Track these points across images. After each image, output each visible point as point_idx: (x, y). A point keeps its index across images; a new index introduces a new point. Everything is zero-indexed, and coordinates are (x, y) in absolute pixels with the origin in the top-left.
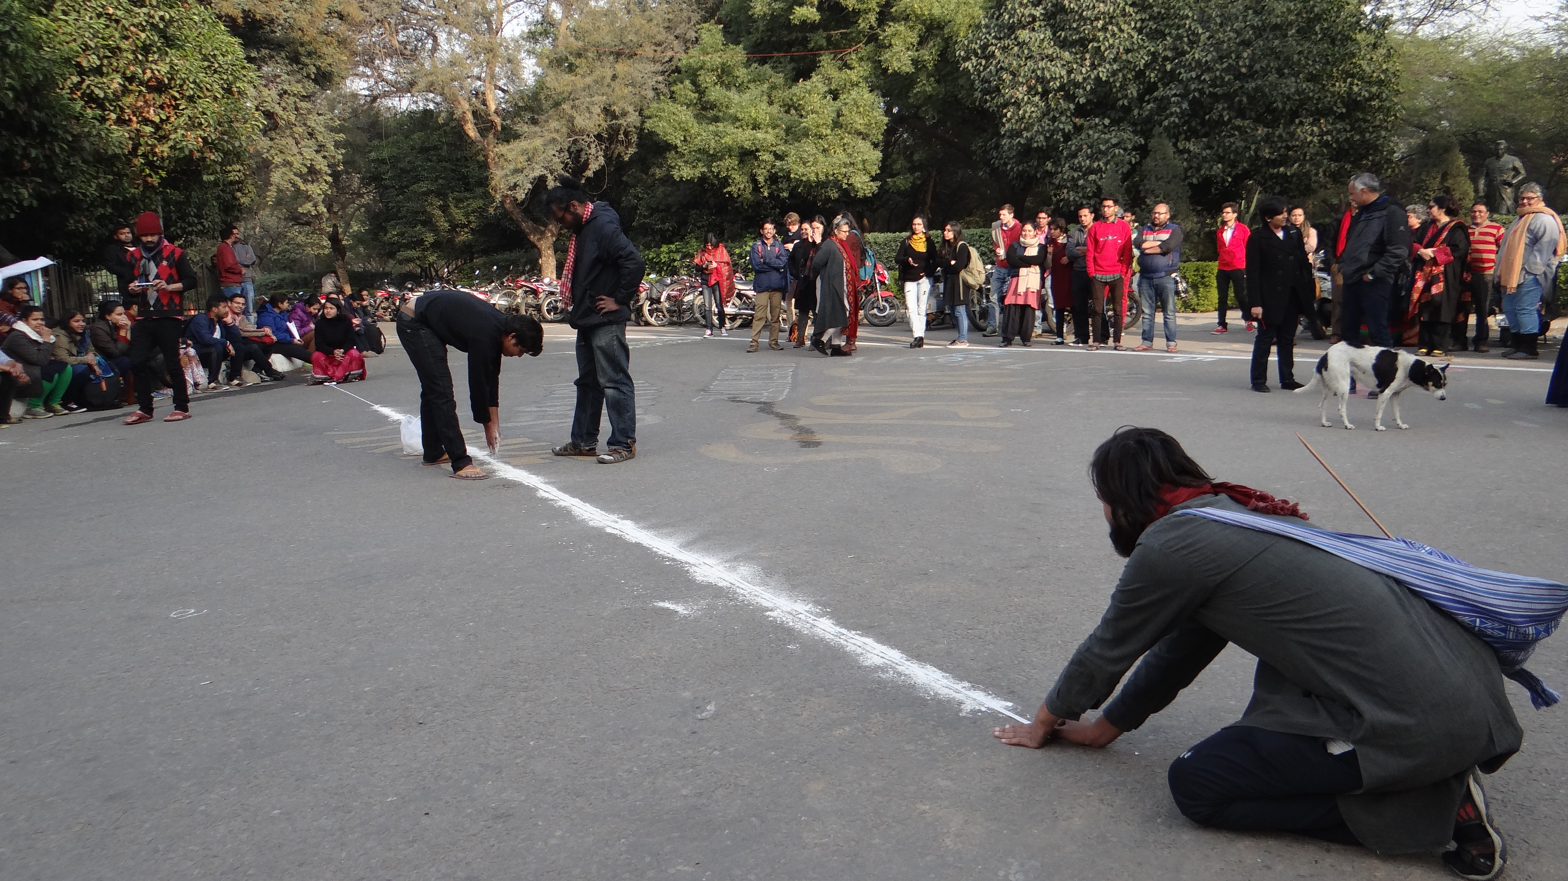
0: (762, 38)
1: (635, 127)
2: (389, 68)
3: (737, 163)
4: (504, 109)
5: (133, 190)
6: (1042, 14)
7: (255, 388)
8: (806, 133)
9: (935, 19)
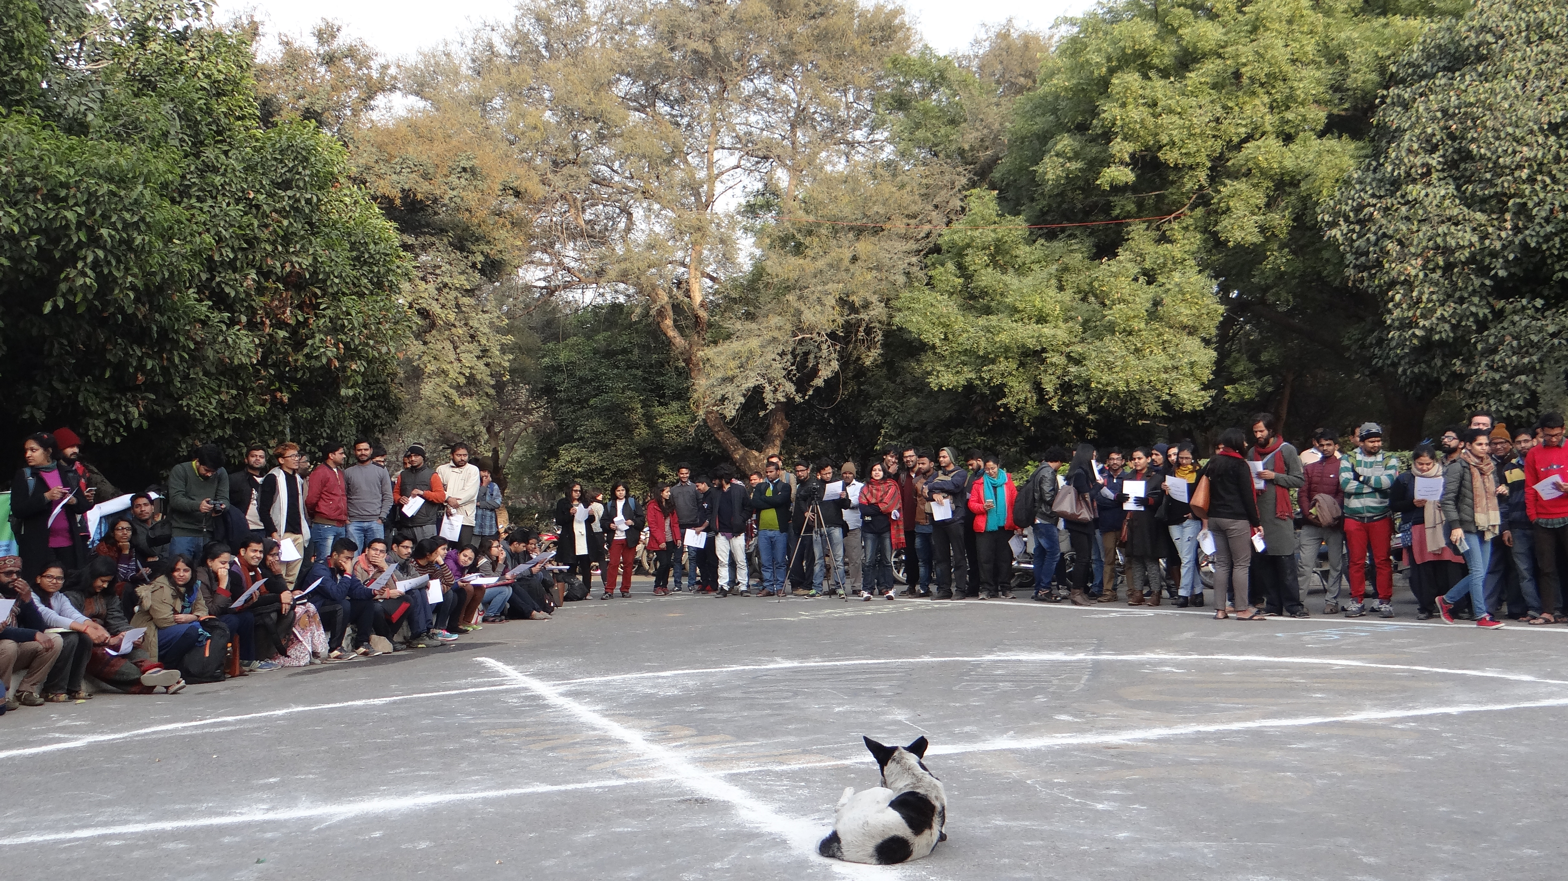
0: (1049, 205)
1: (880, 322)
2: (572, 254)
3: (1015, 366)
4: (711, 301)
5: (258, 408)
6: (1439, 163)
7: (384, 659)
8: (1111, 329)
9: (1288, 173)
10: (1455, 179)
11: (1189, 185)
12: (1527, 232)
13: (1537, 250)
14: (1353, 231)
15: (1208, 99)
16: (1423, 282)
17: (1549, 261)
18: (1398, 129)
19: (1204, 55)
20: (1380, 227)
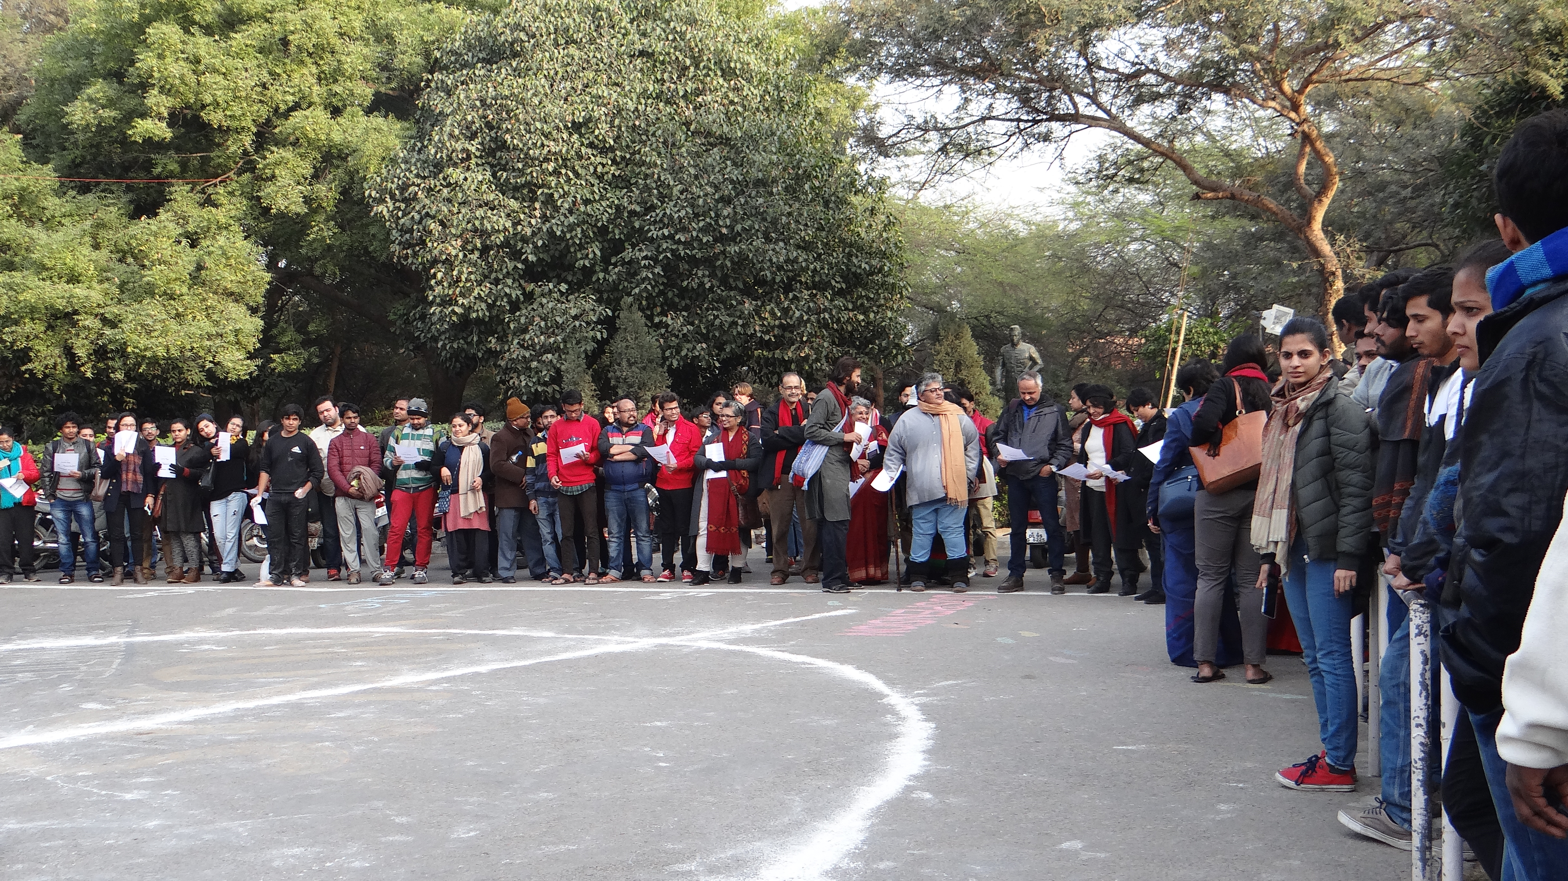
0: (83, 157)
6: (478, 150)
8: (150, 291)
9: (335, 146)
10: (492, 166)
11: (233, 148)
12: (553, 221)
13: (562, 238)
14: (399, 208)
15: (255, 62)
16: (463, 262)
17: (572, 250)
18: (441, 113)
19: (250, 18)
20: (424, 206)
